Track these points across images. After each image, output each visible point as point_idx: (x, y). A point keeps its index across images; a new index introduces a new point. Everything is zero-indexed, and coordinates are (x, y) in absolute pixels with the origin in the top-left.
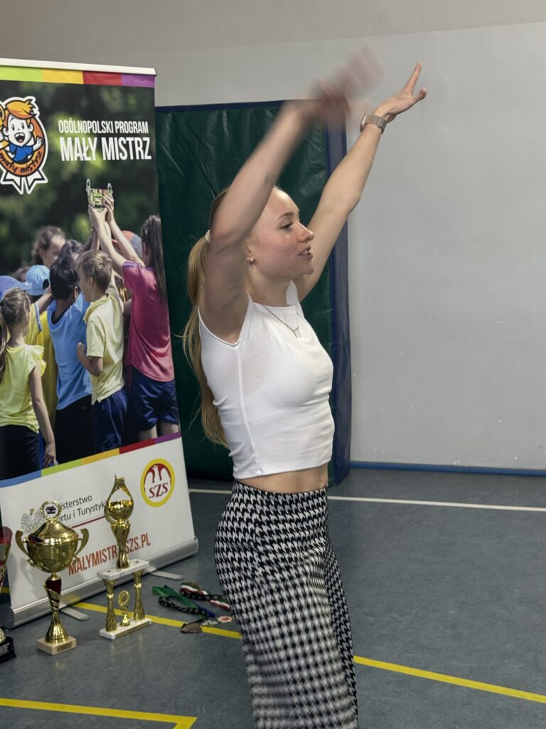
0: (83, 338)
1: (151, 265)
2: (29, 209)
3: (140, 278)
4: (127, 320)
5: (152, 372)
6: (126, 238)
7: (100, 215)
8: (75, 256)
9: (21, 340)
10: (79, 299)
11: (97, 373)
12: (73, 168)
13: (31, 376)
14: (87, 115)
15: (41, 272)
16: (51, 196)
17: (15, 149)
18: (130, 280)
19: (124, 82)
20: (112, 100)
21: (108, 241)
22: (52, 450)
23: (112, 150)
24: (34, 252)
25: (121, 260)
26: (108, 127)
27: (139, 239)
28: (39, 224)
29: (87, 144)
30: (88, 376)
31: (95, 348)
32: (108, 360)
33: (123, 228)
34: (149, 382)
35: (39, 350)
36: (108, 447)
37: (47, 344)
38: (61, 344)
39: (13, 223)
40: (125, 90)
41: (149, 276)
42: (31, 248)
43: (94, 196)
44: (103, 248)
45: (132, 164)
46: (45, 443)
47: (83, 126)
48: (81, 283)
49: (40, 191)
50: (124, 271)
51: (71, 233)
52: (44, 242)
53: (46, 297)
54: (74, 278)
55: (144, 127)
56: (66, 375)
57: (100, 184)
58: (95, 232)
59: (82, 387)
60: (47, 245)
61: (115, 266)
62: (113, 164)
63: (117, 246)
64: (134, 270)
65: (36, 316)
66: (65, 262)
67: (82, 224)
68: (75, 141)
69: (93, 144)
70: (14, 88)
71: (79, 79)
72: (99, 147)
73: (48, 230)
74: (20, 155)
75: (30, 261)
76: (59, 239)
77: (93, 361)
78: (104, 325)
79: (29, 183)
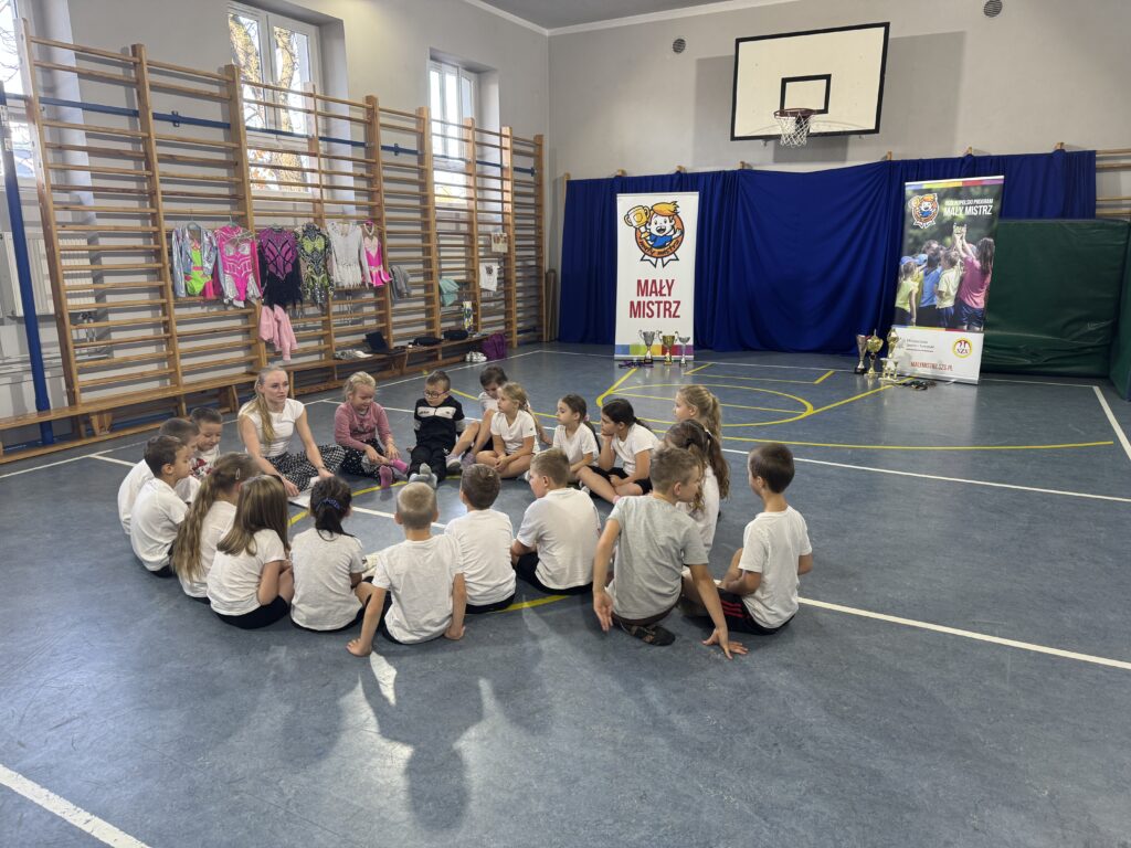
0: (938, 284)
2: (924, 234)
3: (972, 264)
4: (962, 280)
6: (969, 247)
7: (958, 237)
8: (941, 252)
9: (909, 279)
10: (939, 269)
11: (941, 297)
12: (949, 218)
13: (911, 293)
14: (959, 198)
15: (924, 257)
16: (936, 229)
17: (923, 213)
18: (967, 264)
19: (984, 183)
20: (975, 191)
21: (960, 247)
22: (914, 320)
23: (970, 211)
24: (923, 249)
25: (964, 255)
26: (970, 202)
27: (975, 247)
28: (927, 240)
29: (958, 209)
30: (937, 298)
31: (943, 287)
32: (948, 294)
33: (968, 242)
34: (967, 306)
35: (917, 284)
36: (940, 326)
37: (921, 282)
38: (927, 284)
39: (916, 238)
40: (983, 187)
41: (977, 264)
42: (922, 247)
43: (956, 229)
44: (956, 250)
45: (979, 217)
46: (911, 317)
47: (957, 203)
48: (942, 262)
49: (931, 228)
50: (965, 260)
51: (941, 243)
53: (924, 266)
54: (939, 260)
55: (991, 201)
56: (927, 295)
57: (961, 224)
58: (954, 244)
59: (932, 301)
60: (929, 247)
61: (962, 258)
62: (970, 217)
63: (964, 250)
64: (970, 260)
67: (948, 240)
68: (952, 209)
69: (961, 209)
70: (929, 191)
71: (960, 185)
72: (964, 210)
73: (931, 241)
74: (925, 215)
75: (920, 252)
76: (935, 245)
77: (940, 293)
78: (950, 280)
79: (927, 225)
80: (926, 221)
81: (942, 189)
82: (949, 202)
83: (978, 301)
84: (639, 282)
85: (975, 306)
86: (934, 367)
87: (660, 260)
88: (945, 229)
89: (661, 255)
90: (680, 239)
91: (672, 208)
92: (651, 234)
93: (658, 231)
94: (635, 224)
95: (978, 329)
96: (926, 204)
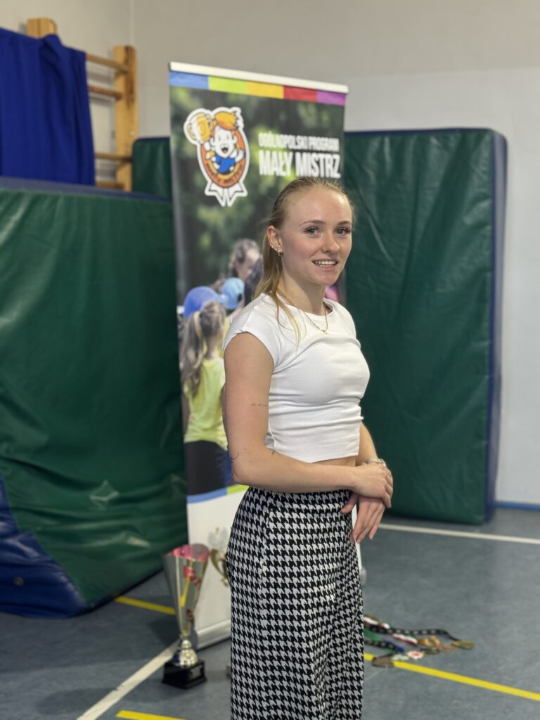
2: (229, 221)
9: (215, 354)
12: (269, 182)
14: (284, 130)
15: (236, 286)
16: (249, 209)
17: (220, 160)
19: (320, 99)
20: (308, 115)
23: (305, 166)
24: (231, 265)
26: (302, 142)
29: (283, 158)
39: (215, 235)
40: (320, 107)
42: (229, 260)
49: (240, 203)
52: (240, 255)
53: (239, 311)
55: (333, 144)
60: (242, 260)
66: (258, 277)
68: (272, 155)
69: (288, 158)
70: (224, 99)
72: (293, 162)
73: (245, 243)
74: (225, 168)
76: (253, 253)
79: (230, 195)
80: (227, 184)
81: (249, 98)
82: (267, 138)
96: (224, 139)
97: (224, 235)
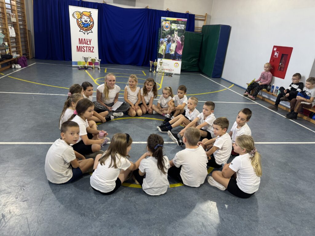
0: (170, 47)
1: (181, 41)
2: (167, 33)
3: (179, 42)
4: (176, 46)
5: (178, 53)
6: (178, 37)
7: (175, 34)
8: (171, 38)
9: (163, 45)
10: (171, 43)
11: (171, 51)
12: (173, 29)
13: (163, 49)
14: (176, 24)
15: (167, 39)
16: (170, 32)
18: (178, 42)
20: (180, 22)
21: (176, 37)
22: (164, 57)
23: (179, 28)
25: (177, 40)
26: (179, 25)
27: (180, 38)
28: (167, 34)
30: (170, 51)
31: (171, 48)
32: (173, 50)
33: (178, 36)
34: (178, 54)
35: (165, 47)
36: (171, 59)
37: (166, 46)
38: (167, 47)
39: (164, 34)
40: (182, 21)
41: (180, 42)
42: (166, 36)
43: (175, 32)
44: (175, 38)
45: (181, 29)
46: (163, 56)
47: (176, 25)
50: (177, 41)
51: (171, 36)
53: (167, 42)
54: (171, 40)
55: (184, 26)
56: (167, 50)
57: (176, 31)
58: (174, 36)
59: (169, 52)
60: (168, 37)
61: (176, 40)
62: (179, 29)
63: (177, 38)
64: (179, 41)
65: (165, 43)
66: (170, 39)
67: (173, 35)
68: (174, 26)
69: (176, 27)
70: (168, 20)
71: (176, 20)
72: (177, 27)
74: (167, 27)
75: (166, 38)
76: (169, 36)
77: (171, 50)
78: (173, 46)
80: (167, 29)
81: (171, 20)
82: (173, 24)
83: (180, 52)
84: (79, 39)
85: (180, 54)
86: (169, 70)
87: (86, 32)
88: (172, 32)
89: (86, 30)
90: (93, 25)
91: (89, 14)
92: (82, 22)
93: (85, 21)
94: (76, 18)
95: (180, 60)
96: (167, 24)
97: (166, 34)
